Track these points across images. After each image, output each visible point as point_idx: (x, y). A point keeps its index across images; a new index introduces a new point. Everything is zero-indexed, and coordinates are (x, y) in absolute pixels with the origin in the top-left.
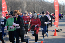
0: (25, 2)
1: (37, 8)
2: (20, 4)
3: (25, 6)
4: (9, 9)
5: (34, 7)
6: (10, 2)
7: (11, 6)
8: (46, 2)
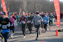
0: (25, 1)
1: (38, 7)
2: (20, 4)
3: (25, 5)
4: (9, 9)
5: (35, 7)
6: (9, 2)
7: (10, 6)
8: (47, 1)
